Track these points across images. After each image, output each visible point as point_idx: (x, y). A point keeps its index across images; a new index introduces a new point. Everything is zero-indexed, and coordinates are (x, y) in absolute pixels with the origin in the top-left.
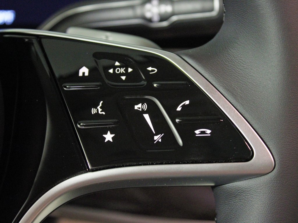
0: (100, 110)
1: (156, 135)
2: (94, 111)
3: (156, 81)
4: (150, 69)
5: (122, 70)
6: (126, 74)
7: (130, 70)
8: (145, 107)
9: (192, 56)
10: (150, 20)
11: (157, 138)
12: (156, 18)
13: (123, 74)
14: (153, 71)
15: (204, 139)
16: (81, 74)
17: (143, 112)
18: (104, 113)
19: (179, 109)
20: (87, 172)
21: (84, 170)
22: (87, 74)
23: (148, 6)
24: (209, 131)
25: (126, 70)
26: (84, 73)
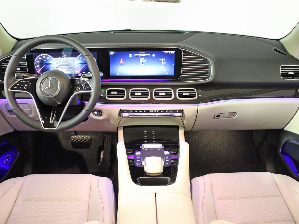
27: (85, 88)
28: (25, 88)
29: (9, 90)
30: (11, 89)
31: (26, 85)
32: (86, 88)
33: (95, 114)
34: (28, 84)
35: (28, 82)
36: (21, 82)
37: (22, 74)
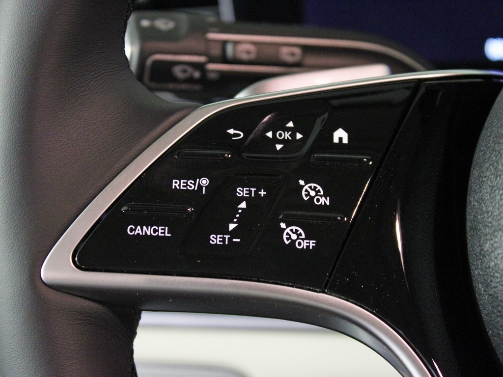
28: (294, 237)
29: (59, 268)
30: (87, 256)
31: (312, 193)
35: (340, 135)
36: (228, 142)
37: (201, 29)
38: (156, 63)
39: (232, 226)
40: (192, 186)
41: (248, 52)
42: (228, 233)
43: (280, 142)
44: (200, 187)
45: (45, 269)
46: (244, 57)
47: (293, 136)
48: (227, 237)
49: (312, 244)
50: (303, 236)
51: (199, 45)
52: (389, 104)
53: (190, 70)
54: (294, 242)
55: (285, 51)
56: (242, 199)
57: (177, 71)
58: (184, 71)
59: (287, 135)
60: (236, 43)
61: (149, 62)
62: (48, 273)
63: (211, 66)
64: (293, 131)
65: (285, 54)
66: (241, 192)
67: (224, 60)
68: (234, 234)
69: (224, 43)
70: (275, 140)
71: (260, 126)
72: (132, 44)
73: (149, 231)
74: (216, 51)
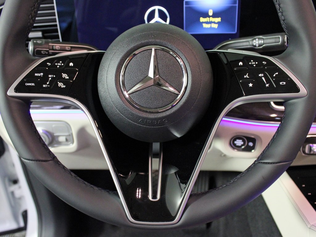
0: (247, 76)
1: (267, 84)
2: (245, 77)
3: (266, 66)
4: (264, 62)
5: (254, 63)
6: (255, 64)
7: (257, 63)
8: (263, 75)
9: (276, 58)
10: (255, 46)
11: (267, 85)
12: (257, 45)
13: (254, 64)
14: (265, 63)
15: (283, 85)
16: (240, 65)
17: (262, 77)
18: (249, 77)
19: (274, 75)
20: (244, 96)
21: (242, 96)
22: (242, 64)
23: (255, 41)
24: (285, 83)
25: (255, 63)
26: (241, 64)
27: (271, 85)
28: (61, 85)
29: (11, 92)
30: (17, 90)
31: (65, 76)
32: (277, 82)
33: (235, 145)
34: (70, 72)
35: (71, 64)
36: (47, 66)
37: (48, 43)
38: (37, 50)
39: (48, 83)
40: (39, 75)
41: (58, 48)
42: (47, 84)
43: (58, 66)
44: (41, 75)
45: (9, 92)
46: (58, 49)
47: (61, 64)
48: (47, 85)
49: (65, 86)
50: (63, 85)
51: (48, 47)
52: (82, 58)
53: (45, 52)
54: (61, 86)
55: (67, 47)
56: (50, 77)
57: (42, 52)
58: (44, 52)
59: (60, 64)
60: (55, 46)
61: (36, 50)
62: (9, 93)
63: (50, 51)
64: (61, 63)
65: (67, 48)
66: (50, 76)
67: (53, 49)
68: (48, 85)
69: (53, 46)
70: (57, 65)
71: (54, 63)
72: (32, 46)
73: (30, 84)
74: (51, 48)
